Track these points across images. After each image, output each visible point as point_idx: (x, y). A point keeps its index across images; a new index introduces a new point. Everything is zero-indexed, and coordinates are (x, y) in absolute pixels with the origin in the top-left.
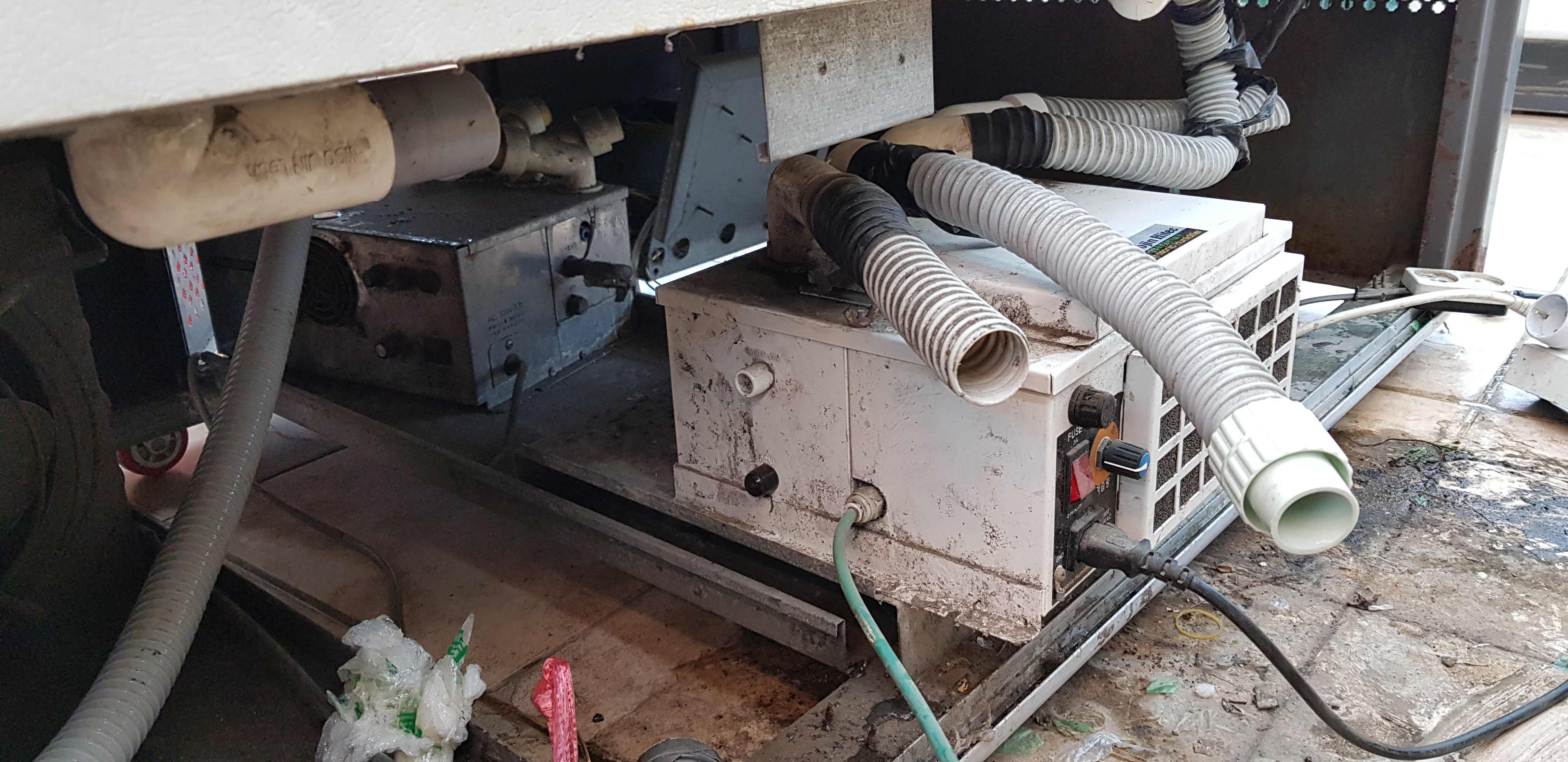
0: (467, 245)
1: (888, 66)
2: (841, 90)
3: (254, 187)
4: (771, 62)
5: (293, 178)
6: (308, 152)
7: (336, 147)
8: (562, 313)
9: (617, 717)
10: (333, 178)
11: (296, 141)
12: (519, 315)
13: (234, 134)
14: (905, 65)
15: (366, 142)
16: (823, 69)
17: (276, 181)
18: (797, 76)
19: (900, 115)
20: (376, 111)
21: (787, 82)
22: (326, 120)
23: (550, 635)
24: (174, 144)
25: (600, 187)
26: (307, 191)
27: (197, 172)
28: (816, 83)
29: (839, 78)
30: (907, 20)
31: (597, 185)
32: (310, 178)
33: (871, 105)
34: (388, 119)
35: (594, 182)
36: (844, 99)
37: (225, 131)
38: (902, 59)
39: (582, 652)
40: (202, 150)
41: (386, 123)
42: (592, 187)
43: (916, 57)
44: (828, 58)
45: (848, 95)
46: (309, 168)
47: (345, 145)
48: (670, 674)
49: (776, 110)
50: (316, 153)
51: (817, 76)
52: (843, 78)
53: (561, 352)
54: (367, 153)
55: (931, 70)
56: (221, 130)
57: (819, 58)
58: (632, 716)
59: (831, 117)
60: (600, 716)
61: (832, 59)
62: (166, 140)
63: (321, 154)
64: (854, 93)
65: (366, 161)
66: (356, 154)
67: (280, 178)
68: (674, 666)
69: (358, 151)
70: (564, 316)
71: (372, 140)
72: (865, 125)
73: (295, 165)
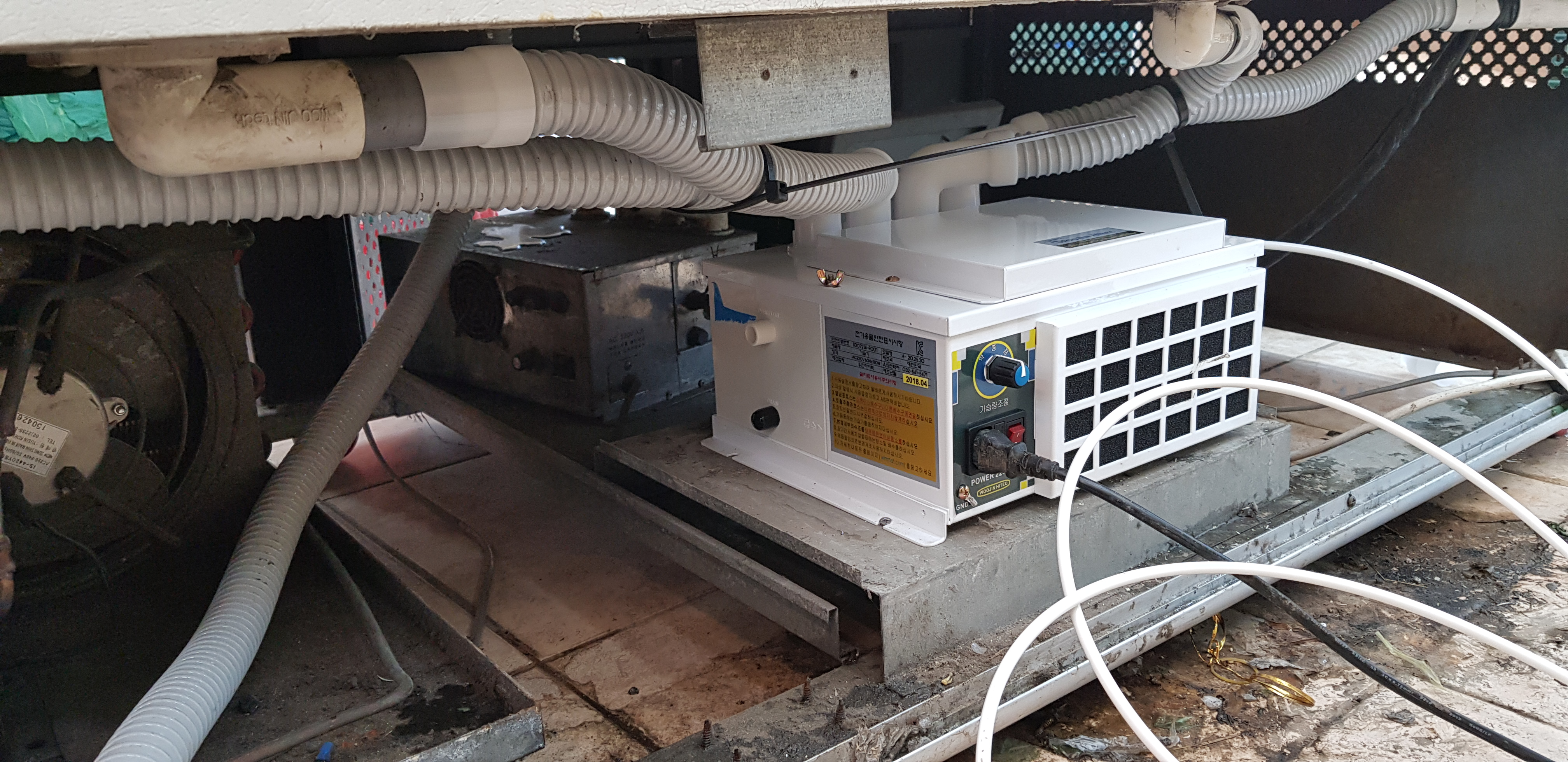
0: (593, 271)
1: (839, 78)
2: (784, 95)
3: (239, 132)
4: (709, 64)
5: (274, 128)
6: (288, 109)
7: (312, 107)
8: (683, 343)
9: (651, 692)
10: (310, 133)
11: (279, 100)
12: (639, 340)
13: (228, 89)
14: (858, 79)
15: (339, 105)
16: (766, 75)
17: (259, 130)
18: (737, 79)
19: (853, 123)
20: (352, 83)
21: (727, 83)
22: (307, 86)
23: (614, 620)
24: (175, 92)
25: (732, 231)
26: (287, 140)
27: (192, 116)
28: (758, 86)
29: (784, 85)
30: (860, 39)
31: (729, 229)
32: (290, 130)
33: (820, 111)
34: (361, 90)
35: (726, 227)
36: (789, 103)
37: (220, 87)
38: (854, 73)
39: (637, 637)
40: (200, 100)
41: (358, 92)
42: (723, 230)
43: (870, 73)
44: (772, 67)
45: (792, 100)
46: (288, 122)
47: (321, 106)
48: (709, 662)
49: (714, 106)
50: (295, 110)
51: (759, 81)
52: (788, 85)
53: (679, 378)
54: (340, 115)
55: (888, 86)
56: (219, 86)
57: (762, 65)
58: (663, 694)
59: (774, 118)
60: (635, 689)
61: (775, 67)
62: (169, 88)
63: (300, 112)
64: (800, 99)
65: (339, 121)
66: (329, 114)
67: (263, 127)
68: (715, 655)
69: (331, 112)
70: (685, 345)
71: (343, 104)
72: (812, 128)
73: (276, 118)
